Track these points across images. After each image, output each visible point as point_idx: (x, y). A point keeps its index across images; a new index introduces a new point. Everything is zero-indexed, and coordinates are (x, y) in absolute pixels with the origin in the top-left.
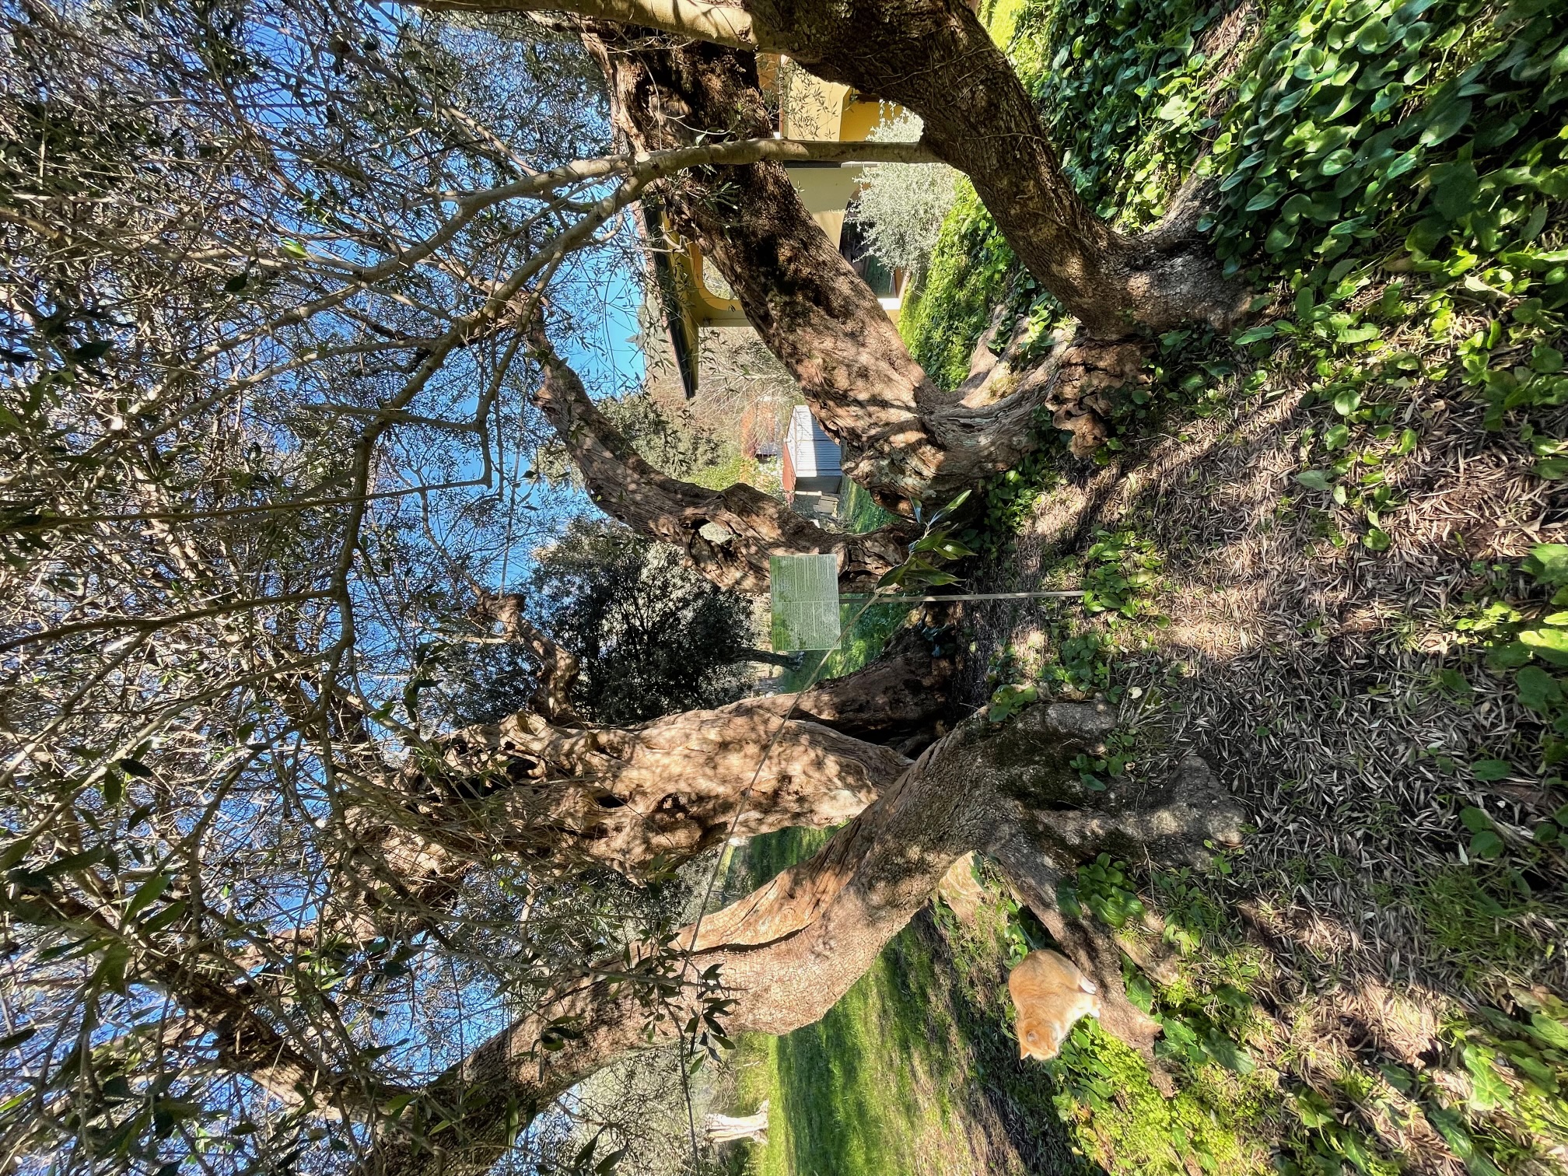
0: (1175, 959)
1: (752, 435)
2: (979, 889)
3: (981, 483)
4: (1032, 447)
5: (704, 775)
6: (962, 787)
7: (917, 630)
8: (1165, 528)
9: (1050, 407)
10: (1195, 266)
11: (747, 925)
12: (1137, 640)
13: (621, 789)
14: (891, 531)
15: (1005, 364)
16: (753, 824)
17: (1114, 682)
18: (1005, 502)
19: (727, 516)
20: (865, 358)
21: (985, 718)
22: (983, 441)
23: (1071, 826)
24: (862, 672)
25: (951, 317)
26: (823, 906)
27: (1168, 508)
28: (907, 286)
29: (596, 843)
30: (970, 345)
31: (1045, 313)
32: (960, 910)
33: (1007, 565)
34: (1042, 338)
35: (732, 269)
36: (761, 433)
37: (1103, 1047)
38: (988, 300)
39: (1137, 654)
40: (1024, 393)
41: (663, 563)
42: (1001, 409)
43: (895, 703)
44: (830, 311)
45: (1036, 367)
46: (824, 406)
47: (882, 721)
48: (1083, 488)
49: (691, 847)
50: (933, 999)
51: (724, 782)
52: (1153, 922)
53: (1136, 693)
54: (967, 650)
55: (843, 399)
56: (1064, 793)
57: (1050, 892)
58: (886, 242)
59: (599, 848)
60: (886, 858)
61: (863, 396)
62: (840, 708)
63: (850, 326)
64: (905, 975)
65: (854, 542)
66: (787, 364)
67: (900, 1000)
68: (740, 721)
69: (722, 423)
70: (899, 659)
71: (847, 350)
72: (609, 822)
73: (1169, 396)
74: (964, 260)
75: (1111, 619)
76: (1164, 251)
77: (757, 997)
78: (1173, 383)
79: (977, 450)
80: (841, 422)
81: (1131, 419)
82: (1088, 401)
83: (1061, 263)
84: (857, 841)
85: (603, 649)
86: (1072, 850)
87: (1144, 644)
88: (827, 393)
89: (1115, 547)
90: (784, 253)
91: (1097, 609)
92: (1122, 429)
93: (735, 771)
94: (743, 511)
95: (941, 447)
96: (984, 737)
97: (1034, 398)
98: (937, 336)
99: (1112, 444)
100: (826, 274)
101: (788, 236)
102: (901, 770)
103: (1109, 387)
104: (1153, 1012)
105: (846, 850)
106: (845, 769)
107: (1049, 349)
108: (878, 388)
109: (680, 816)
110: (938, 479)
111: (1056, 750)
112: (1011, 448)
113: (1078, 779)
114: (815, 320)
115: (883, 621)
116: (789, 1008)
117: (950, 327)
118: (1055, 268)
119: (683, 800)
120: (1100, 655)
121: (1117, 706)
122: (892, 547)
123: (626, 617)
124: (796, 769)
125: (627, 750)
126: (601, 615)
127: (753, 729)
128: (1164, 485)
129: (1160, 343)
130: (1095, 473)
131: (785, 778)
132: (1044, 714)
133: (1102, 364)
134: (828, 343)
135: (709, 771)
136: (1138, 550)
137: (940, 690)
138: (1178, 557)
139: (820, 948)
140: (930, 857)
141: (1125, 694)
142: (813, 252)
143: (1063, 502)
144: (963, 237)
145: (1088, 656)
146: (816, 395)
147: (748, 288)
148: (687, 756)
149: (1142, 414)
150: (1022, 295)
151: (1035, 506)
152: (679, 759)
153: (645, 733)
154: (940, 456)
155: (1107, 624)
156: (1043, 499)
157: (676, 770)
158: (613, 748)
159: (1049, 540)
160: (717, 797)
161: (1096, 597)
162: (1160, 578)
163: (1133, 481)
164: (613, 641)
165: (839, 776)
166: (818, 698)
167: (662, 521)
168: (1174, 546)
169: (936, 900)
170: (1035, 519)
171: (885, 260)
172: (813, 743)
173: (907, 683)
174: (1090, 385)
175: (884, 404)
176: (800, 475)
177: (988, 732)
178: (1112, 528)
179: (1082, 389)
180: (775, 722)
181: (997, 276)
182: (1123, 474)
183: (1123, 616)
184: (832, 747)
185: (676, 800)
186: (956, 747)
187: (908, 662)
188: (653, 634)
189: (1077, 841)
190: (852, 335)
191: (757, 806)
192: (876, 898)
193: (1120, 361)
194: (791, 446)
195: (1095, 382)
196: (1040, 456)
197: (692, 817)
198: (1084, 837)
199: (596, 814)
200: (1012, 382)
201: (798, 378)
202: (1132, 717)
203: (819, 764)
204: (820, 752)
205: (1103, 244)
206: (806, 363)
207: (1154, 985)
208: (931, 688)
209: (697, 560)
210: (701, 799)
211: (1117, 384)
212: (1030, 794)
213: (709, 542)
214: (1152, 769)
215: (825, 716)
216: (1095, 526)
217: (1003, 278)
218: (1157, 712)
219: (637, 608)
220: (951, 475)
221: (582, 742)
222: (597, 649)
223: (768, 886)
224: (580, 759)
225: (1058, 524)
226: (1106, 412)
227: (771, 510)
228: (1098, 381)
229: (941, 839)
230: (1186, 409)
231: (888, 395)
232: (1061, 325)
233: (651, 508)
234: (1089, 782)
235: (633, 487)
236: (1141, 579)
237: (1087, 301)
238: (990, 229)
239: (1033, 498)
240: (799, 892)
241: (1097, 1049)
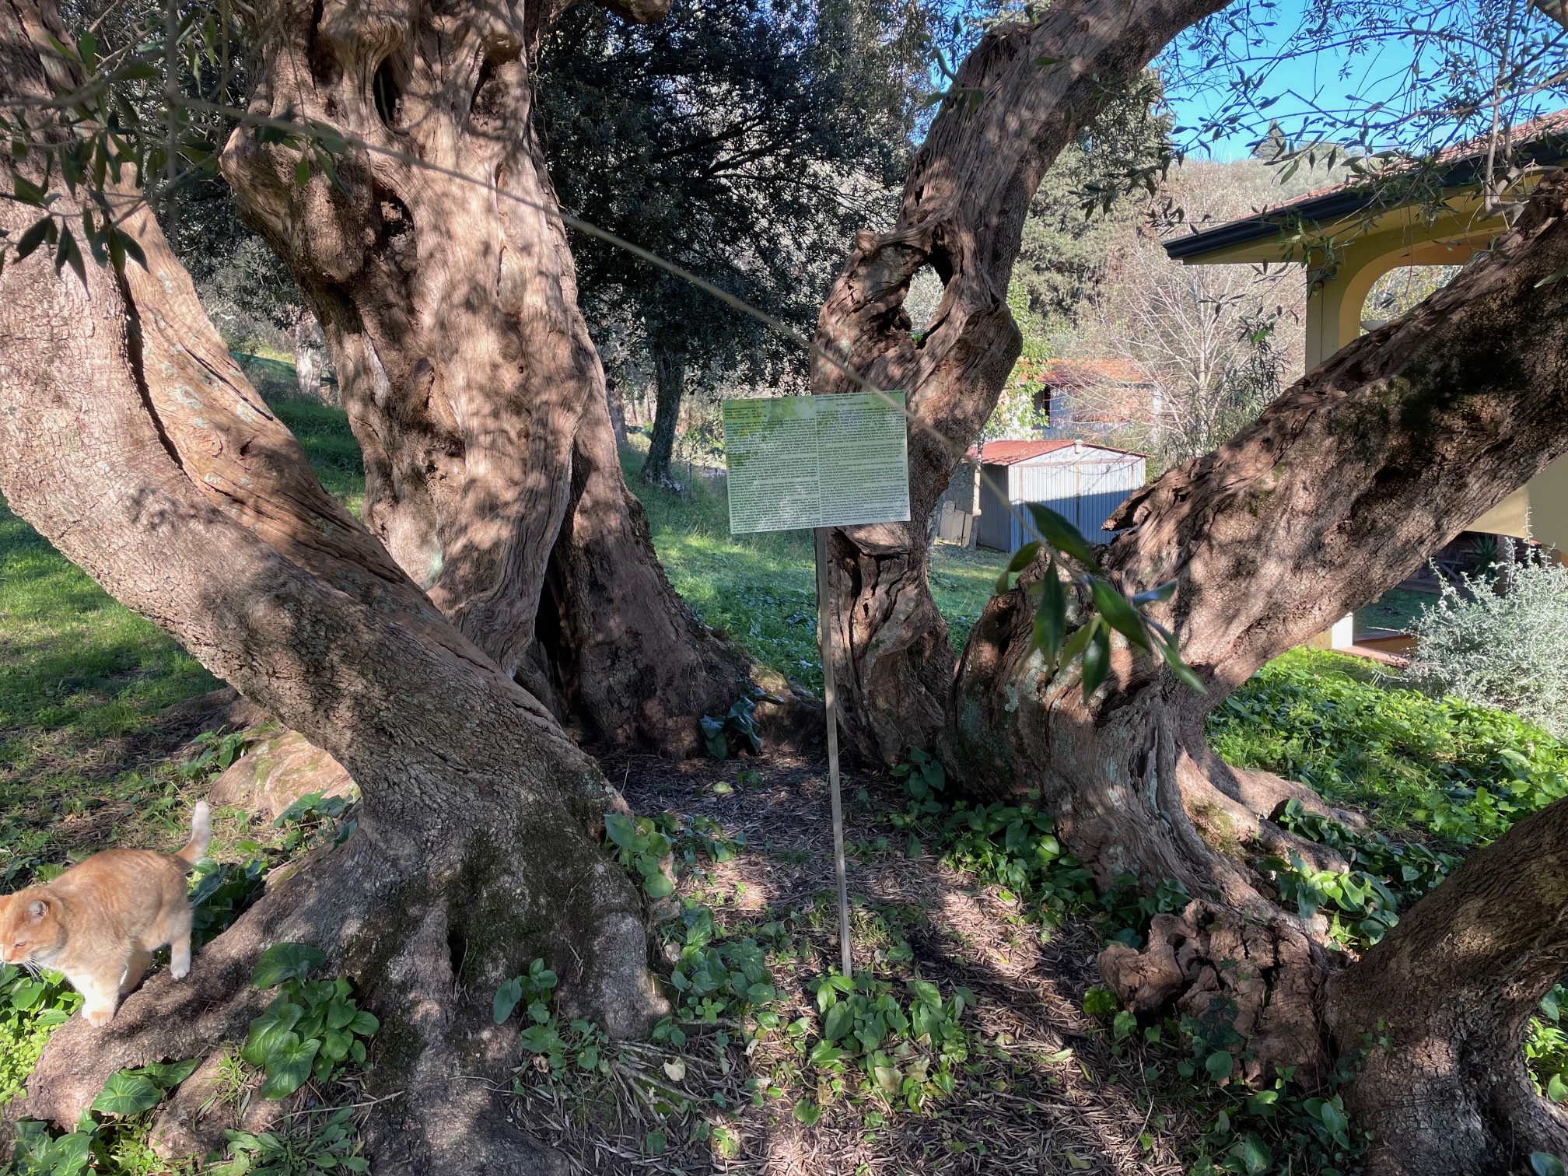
0: (194, 1152)
1: (1089, 380)
2: (277, 812)
3: (1034, 793)
4: (1106, 882)
5: (452, 286)
6: (481, 767)
7: (749, 691)
8: (979, 1113)
9: (1191, 909)
10: (1467, 1152)
11: (183, 362)
12: (769, 1070)
13: (413, 111)
14: (934, 633)
15: (1257, 830)
16: (362, 385)
17: (691, 1032)
18: (998, 837)
19: (960, 317)
20: (1271, 571)
21: (607, 807)
22: (1115, 795)
23: (424, 965)
24: (666, 590)
25: (1336, 733)
26: (233, 512)
27: (1014, 1118)
28: (1377, 660)
29: (300, 58)
30: (1286, 768)
31: (1358, 899)
32: (232, 779)
33: (882, 842)
34: (1311, 895)
35: (1458, 304)
36: (1089, 395)
37: (18, 1034)
38: (1373, 801)
39: (745, 1069)
40: (1208, 866)
41: (845, 205)
42: (1175, 825)
43: (613, 653)
44: (1364, 501)
45: (1255, 884)
46: (1180, 496)
47: (575, 631)
48: (1036, 970)
49: (309, 259)
50: (56, 737)
51: (442, 325)
52: (263, 1113)
53: (675, 1071)
54: (716, 778)
55: (1193, 533)
56: (483, 949)
57: (294, 932)
58: (1467, 619)
59: (292, 70)
60: (338, 628)
61: (1198, 570)
62: (595, 549)
63: (1333, 540)
64: (91, 685)
65: (915, 564)
66: (1263, 422)
67: (42, 678)
68: (563, 353)
69: (1111, 319)
70: (691, 656)
71: (1288, 536)
72: (345, 89)
73: (1223, 1116)
74: (1446, 756)
75: (805, 1023)
76: (1494, 1099)
77: (43, 381)
78: (1247, 1122)
79: (1097, 783)
80: (1147, 529)
81: (1174, 1049)
82: (1207, 973)
83: (1483, 917)
84: (361, 576)
85: (669, 86)
86: (377, 969)
87: (764, 1082)
88: (1206, 500)
89: (936, 1029)
90: (1490, 407)
91: (822, 1000)
92: (1153, 1035)
93: (467, 348)
94: (968, 351)
95: (1102, 717)
96: (572, 804)
97: (1197, 881)
98: (1301, 711)
99: (1124, 1021)
100: (1439, 492)
101: (1519, 413)
102: (499, 656)
103: (1235, 1012)
104: (97, 1116)
105: (343, 555)
106: (482, 560)
107: (1292, 909)
108: (1214, 598)
109: (370, 235)
110: (1041, 715)
111: (560, 934)
112: (1102, 843)
113: (510, 974)
114: (1350, 473)
115: (756, 629)
116: (28, 445)
117: (1317, 733)
118: (1474, 905)
119: (399, 241)
120: (736, 1004)
121: (647, 1038)
122: (906, 634)
123: (735, 131)
124: (478, 465)
125: (492, 125)
126: (738, 78)
127: (549, 380)
128: (1056, 1109)
129: (1325, 1095)
130: (1065, 991)
131: (457, 446)
132: (624, 910)
133: (1278, 997)
134: (1302, 500)
135: (458, 296)
136: (934, 1069)
137: (639, 731)
138: (927, 1136)
139: (152, 505)
140: (344, 711)
141: (671, 1051)
142: (1485, 464)
143: (1007, 936)
144: (1492, 753)
145: (735, 983)
146: (1201, 479)
147: (1420, 337)
148: (487, 249)
149: (1186, 1069)
150: (1388, 858)
151: (993, 889)
152: (481, 233)
153: (527, 164)
154: (1085, 716)
155: (794, 1017)
156: (1008, 903)
157: (459, 224)
158: (493, 94)
159: (934, 915)
160: (411, 311)
161: (841, 996)
162: (885, 1107)
163: (1060, 1057)
164: (686, 106)
165: (470, 548)
166: (609, 507)
167: (947, 186)
168: (947, 1129)
169: (246, 735)
170: (971, 889)
171: (1430, 617)
172: (531, 496)
173: (649, 671)
174: (1237, 976)
175: (1182, 612)
176: (1013, 472)
177: (584, 813)
178: (970, 1022)
179: (1229, 963)
180: (566, 423)
181: (1420, 815)
182: (1069, 1040)
183: (811, 1043)
184: (525, 534)
185: (398, 227)
186: (551, 755)
187: (689, 672)
188: (706, 189)
189: (395, 976)
190: (1316, 546)
191: (400, 391)
192: (260, 611)
193: (1287, 1029)
194: (1067, 454)
195: (1243, 986)
196: (1089, 896)
197: (368, 261)
198: (404, 987)
199: (360, 59)
200: (1225, 843)
201: (1236, 445)
202: (629, 1064)
203: (490, 508)
204: (515, 509)
205: (1514, 991)
206: (1266, 458)
207: (143, 1118)
208: (641, 715)
209: (871, 259)
210: (407, 279)
211: (1241, 1025)
212: (474, 890)
213: (905, 283)
214: (540, 1103)
215: (578, 519)
216: (968, 992)
217: (1416, 825)
218: (643, 1108)
219: (754, 155)
220: (1047, 738)
221: (500, 27)
222: (672, 71)
223: (260, 404)
224: (467, 25)
225: (965, 929)
226: (1186, 1007)
227: (969, 405)
228: (1246, 992)
229: (380, 730)
230: (1200, 1145)
231: (1200, 617)
232: (1337, 929)
233: (972, 163)
234: (507, 994)
235: (1013, 124)
236: (881, 1074)
237: (1403, 966)
238: (1511, 799)
239: (1009, 886)
240: (252, 462)
241: (13, 1022)
